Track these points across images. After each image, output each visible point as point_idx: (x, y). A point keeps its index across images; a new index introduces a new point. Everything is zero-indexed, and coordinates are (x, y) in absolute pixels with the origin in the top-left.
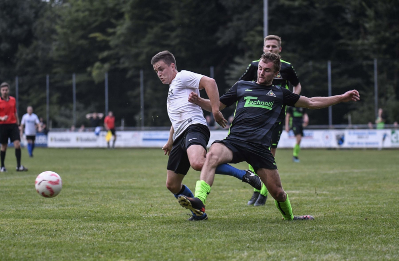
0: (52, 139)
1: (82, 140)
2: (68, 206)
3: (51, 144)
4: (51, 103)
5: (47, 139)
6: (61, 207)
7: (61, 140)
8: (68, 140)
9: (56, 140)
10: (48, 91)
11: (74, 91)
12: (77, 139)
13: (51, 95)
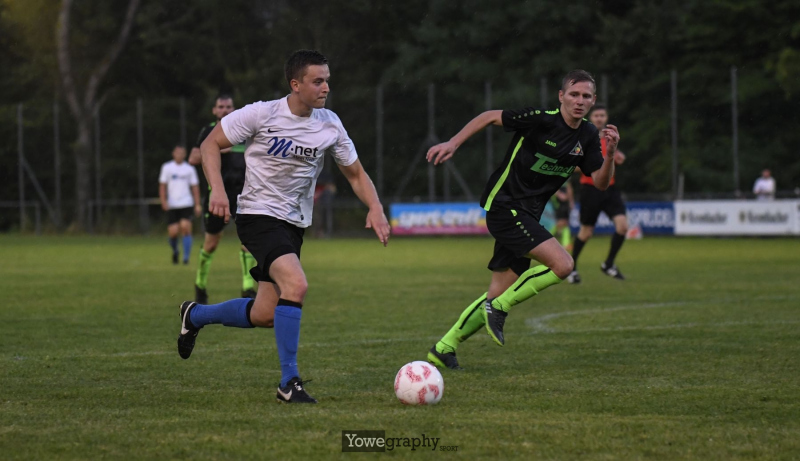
0: (683, 218)
1: (753, 218)
2: (703, 382)
3: (681, 228)
4: (682, 143)
5: (673, 217)
6: (688, 386)
7: (706, 219)
8: (721, 219)
9: (693, 219)
10: (674, 115)
11: (735, 112)
12: (742, 217)
13: (680, 123)
